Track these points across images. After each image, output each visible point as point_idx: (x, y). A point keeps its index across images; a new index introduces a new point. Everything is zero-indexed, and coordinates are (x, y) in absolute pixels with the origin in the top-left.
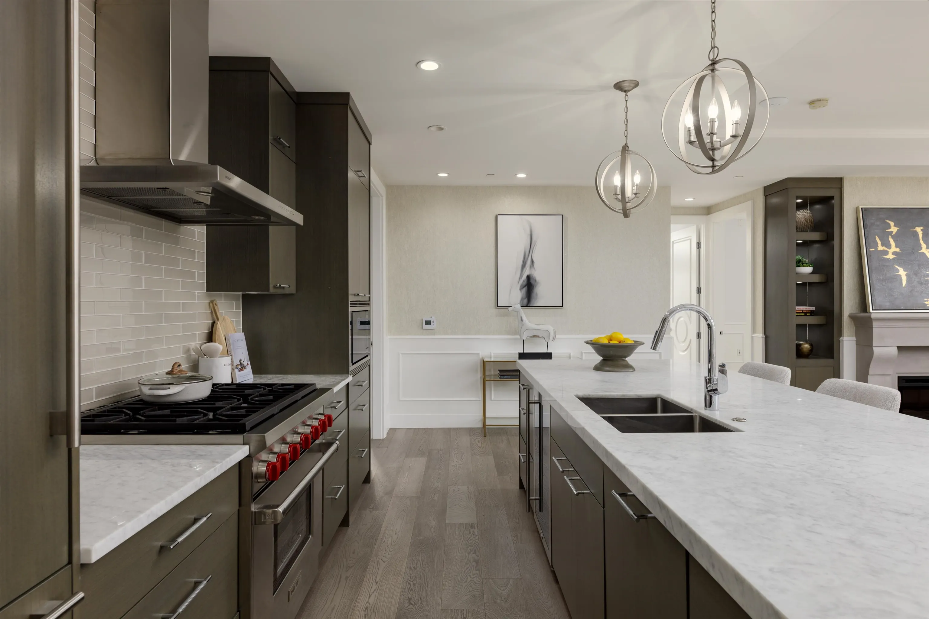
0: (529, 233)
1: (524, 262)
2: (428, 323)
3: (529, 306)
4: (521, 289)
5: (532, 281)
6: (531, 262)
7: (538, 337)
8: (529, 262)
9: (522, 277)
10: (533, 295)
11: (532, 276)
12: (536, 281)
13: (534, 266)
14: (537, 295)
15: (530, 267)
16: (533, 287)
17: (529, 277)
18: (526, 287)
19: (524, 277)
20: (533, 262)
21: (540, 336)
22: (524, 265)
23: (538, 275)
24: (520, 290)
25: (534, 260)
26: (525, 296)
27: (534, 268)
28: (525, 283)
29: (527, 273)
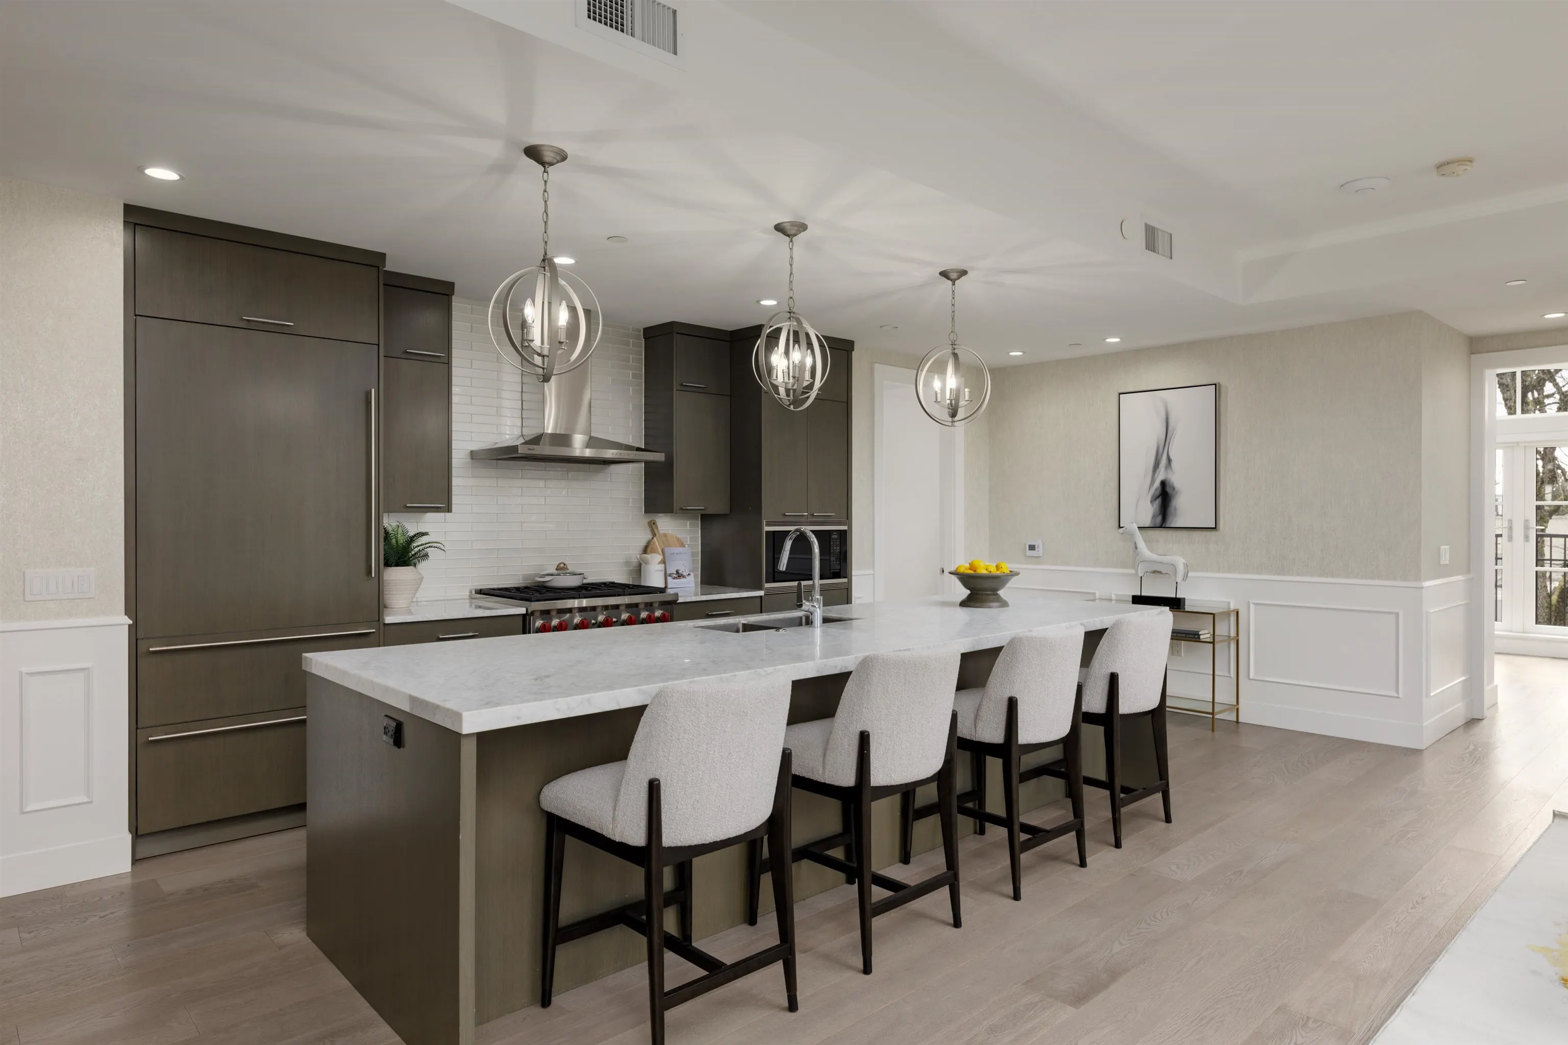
0: (1164, 416)
1: (1157, 461)
2: (1032, 548)
3: (1164, 526)
4: (1153, 501)
5: (1168, 489)
6: (1168, 461)
7: (1160, 572)
8: (1164, 461)
9: (1153, 486)
10: (1171, 510)
11: (1169, 483)
12: (1174, 489)
13: (1173, 468)
14: (1175, 509)
15: (1166, 468)
16: (1171, 496)
17: (1163, 484)
18: (1160, 499)
19: (1157, 484)
20: (1169, 460)
21: (1163, 572)
22: (1156, 465)
23: (1177, 480)
24: (1151, 502)
25: (1172, 457)
26: (1158, 511)
27: (1172, 470)
28: (1158, 492)
29: (1160, 477)
